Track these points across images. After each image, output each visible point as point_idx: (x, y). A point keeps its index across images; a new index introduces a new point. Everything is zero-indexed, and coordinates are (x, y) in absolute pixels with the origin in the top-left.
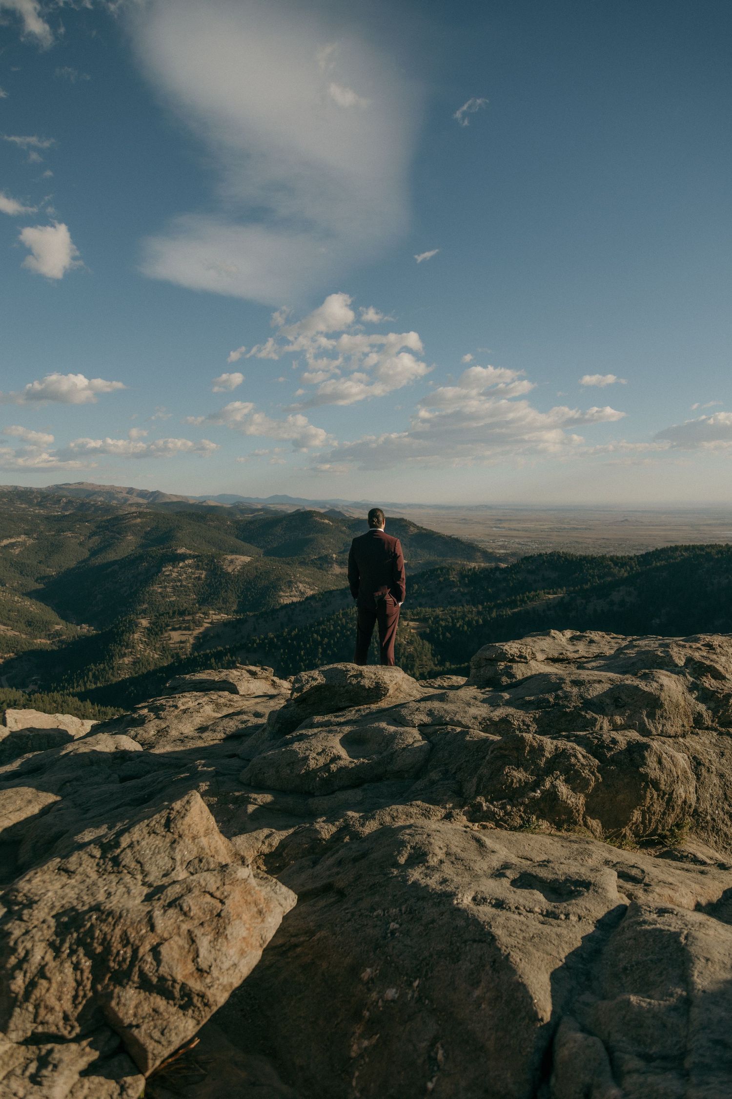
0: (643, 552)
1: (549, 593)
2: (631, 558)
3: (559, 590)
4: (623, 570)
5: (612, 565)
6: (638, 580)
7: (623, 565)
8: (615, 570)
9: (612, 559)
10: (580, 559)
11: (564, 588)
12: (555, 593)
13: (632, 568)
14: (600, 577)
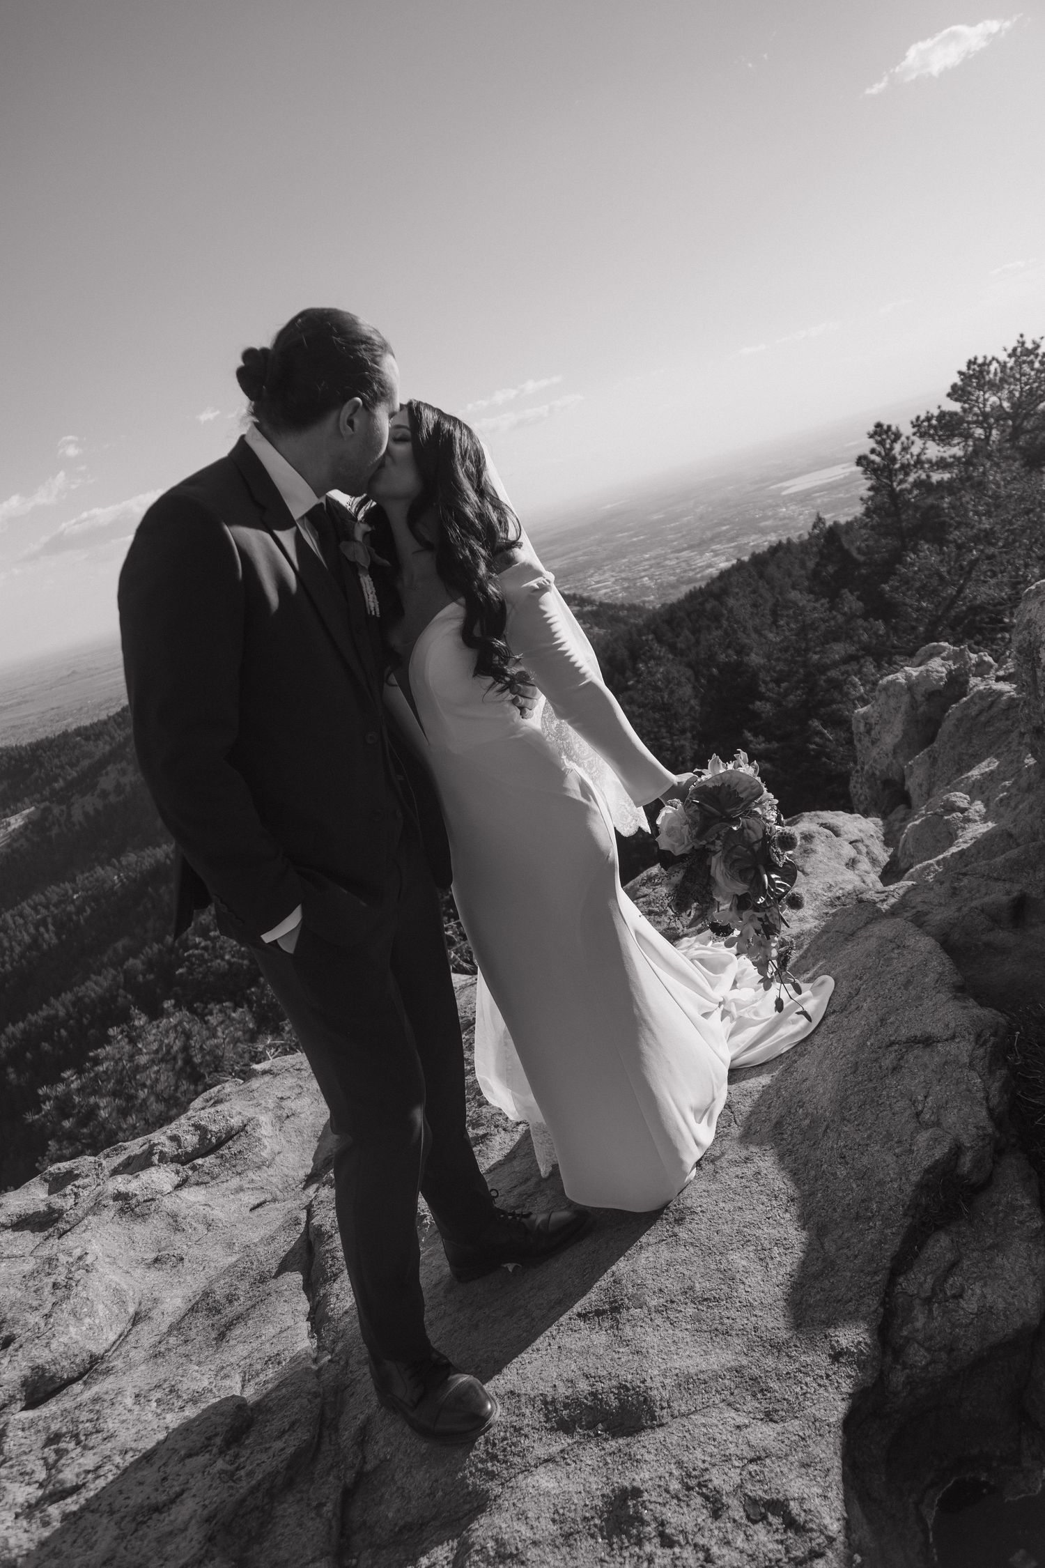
0: (119, 709)
1: (6, 816)
2: (105, 723)
3: (19, 805)
4: (101, 743)
5: (83, 742)
6: (128, 750)
7: (98, 736)
8: (90, 746)
9: (79, 732)
10: (32, 750)
11: (26, 800)
12: (14, 813)
13: (113, 738)
14: (72, 765)
